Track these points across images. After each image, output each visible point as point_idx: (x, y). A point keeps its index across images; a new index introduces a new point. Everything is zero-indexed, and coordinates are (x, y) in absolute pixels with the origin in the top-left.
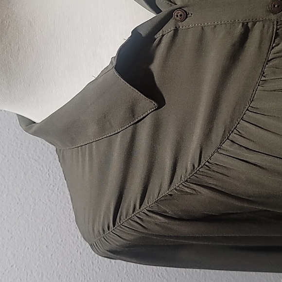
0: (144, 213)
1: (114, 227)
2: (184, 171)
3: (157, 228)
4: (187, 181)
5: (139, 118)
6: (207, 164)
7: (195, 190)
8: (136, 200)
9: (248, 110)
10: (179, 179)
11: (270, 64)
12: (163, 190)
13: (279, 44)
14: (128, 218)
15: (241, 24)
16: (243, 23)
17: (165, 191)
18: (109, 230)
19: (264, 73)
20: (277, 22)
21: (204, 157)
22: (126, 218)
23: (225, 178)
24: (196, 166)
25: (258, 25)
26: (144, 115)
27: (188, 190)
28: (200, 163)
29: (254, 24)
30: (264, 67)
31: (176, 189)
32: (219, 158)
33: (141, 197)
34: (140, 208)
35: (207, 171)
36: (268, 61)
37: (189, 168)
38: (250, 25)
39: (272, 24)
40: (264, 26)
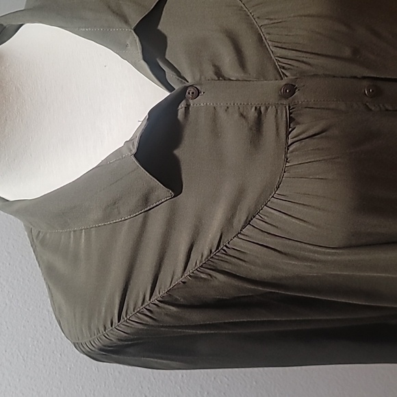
0: (154, 304)
1: (119, 322)
2: (200, 257)
3: (167, 319)
4: (201, 266)
5: (152, 206)
6: (225, 248)
7: (210, 275)
8: (146, 290)
9: (273, 197)
10: (194, 265)
11: (291, 149)
12: (176, 277)
13: (294, 128)
14: (136, 311)
15: (254, 108)
16: (256, 108)
17: (178, 279)
18: (112, 326)
19: (287, 159)
20: (289, 107)
21: (223, 242)
22: (134, 311)
23: (241, 262)
24: (213, 251)
25: (271, 110)
26: (157, 203)
27: (203, 276)
28: (217, 248)
29: (267, 109)
30: (286, 153)
31: (190, 276)
32: (238, 243)
33: (152, 288)
34: (150, 300)
35: (223, 256)
36: (289, 146)
37: (206, 253)
38: (263, 109)
39: (284, 108)
40: (277, 110)
